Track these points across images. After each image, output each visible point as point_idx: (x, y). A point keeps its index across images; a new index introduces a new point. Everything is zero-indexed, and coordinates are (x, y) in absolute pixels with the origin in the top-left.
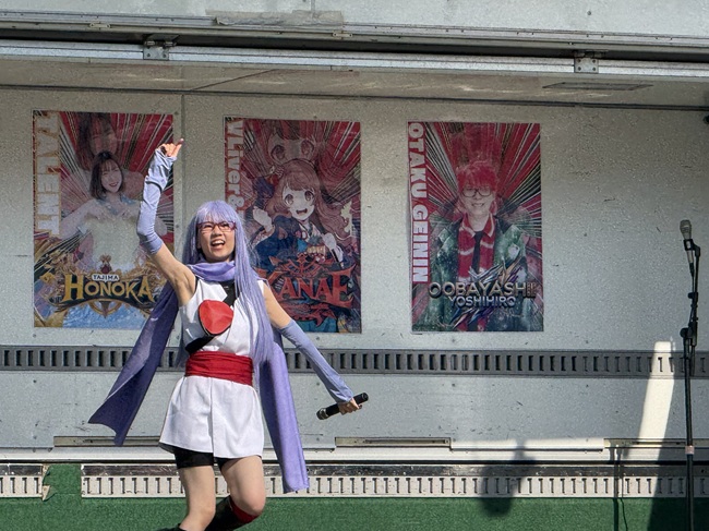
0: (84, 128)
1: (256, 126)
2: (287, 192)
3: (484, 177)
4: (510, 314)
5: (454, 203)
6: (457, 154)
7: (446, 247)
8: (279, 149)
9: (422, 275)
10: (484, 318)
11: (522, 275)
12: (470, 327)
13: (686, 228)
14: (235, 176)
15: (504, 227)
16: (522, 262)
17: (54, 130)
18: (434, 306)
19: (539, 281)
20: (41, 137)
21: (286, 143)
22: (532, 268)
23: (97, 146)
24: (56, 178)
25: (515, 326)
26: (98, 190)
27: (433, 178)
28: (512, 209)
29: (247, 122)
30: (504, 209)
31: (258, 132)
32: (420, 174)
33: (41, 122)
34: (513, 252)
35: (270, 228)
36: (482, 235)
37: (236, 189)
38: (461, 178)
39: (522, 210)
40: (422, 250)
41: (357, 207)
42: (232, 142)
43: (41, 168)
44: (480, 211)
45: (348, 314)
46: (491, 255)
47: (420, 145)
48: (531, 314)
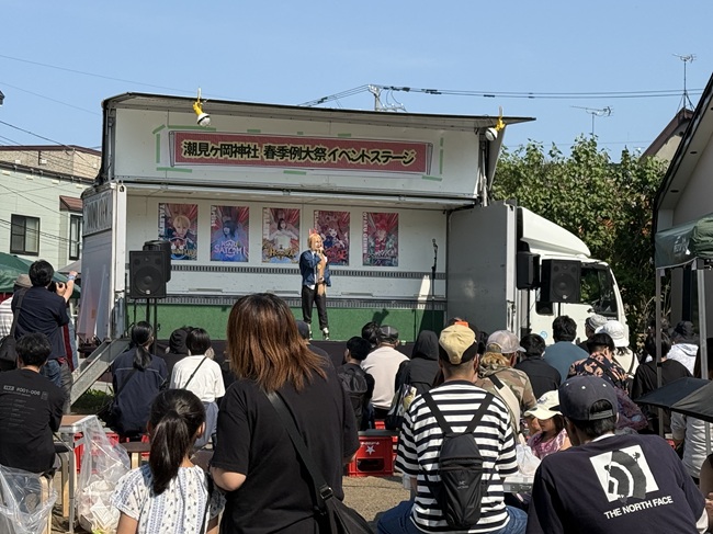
0: (276, 212)
2: (330, 229)
3: (383, 227)
4: (389, 262)
5: (374, 234)
6: (376, 221)
7: (372, 245)
8: (328, 218)
9: (365, 251)
10: (382, 262)
11: (393, 252)
12: (378, 265)
13: (434, 241)
14: (316, 225)
15: (388, 240)
16: (393, 249)
17: (269, 213)
18: (369, 259)
19: (397, 254)
20: (265, 214)
21: (330, 217)
23: (280, 217)
24: (269, 224)
25: (390, 265)
26: (279, 228)
27: (369, 227)
29: (320, 211)
30: (389, 234)
31: (323, 214)
32: (366, 225)
33: (265, 210)
34: (391, 246)
36: (382, 241)
37: (317, 228)
38: (377, 227)
39: (393, 235)
41: (349, 234)
42: (316, 216)
43: (265, 222)
44: (382, 235)
45: (346, 261)
46: (384, 247)
47: (366, 218)
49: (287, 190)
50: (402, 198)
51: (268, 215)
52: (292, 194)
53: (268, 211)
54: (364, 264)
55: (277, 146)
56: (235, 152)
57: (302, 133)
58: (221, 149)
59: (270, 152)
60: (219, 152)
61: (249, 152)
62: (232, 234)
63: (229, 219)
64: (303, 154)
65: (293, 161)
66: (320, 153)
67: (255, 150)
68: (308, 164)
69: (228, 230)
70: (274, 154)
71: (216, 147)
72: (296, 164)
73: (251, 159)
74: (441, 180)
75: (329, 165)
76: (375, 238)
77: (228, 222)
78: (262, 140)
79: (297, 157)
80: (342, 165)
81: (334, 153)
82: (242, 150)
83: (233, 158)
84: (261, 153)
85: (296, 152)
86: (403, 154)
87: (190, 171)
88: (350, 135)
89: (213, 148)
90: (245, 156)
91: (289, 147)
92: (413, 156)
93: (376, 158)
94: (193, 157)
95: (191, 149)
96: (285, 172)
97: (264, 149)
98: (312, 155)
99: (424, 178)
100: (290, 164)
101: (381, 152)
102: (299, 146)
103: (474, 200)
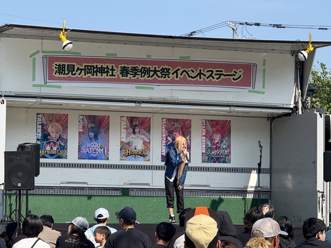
0: (131, 120)
2: (175, 133)
3: (218, 131)
4: (223, 160)
5: (211, 137)
6: (212, 126)
7: (209, 146)
8: (174, 125)
9: (204, 151)
10: (218, 160)
11: (226, 151)
12: (215, 162)
13: (259, 142)
14: (164, 130)
15: (222, 141)
16: (226, 149)
17: (125, 120)
18: (207, 158)
19: (230, 153)
20: (122, 121)
21: (175, 124)
22: (228, 150)
23: (134, 124)
24: (125, 130)
25: (224, 162)
26: (134, 132)
28: (224, 138)
30: (223, 137)
31: (169, 121)
32: (204, 130)
33: (122, 118)
34: (224, 147)
35: (171, 141)
36: (218, 143)
37: (164, 133)
38: (213, 131)
39: (226, 138)
40: (204, 146)
41: (190, 137)
42: (163, 123)
43: (122, 128)
44: (217, 138)
46: (219, 147)
47: (204, 124)
48: (228, 160)
49: (139, 102)
50: (232, 108)
51: (125, 123)
52: (143, 105)
53: (125, 119)
55: (130, 66)
56: (96, 72)
57: (150, 56)
58: (85, 70)
59: (124, 71)
60: (83, 72)
61: (107, 72)
62: (96, 137)
63: (93, 125)
64: (152, 73)
65: (143, 78)
66: (165, 72)
67: (113, 70)
68: (155, 81)
69: (93, 134)
70: (128, 73)
71: (80, 67)
72: (145, 81)
73: (109, 77)
74: (264, 93)
75: (173, 82)
76: (212, 140)
77: (92, 128)
78: (118, 62)
79: (146, 76)
80: (183, 82)
81: (176, 72)
82: (102, 70)
83: (95, 76)
84: (117, 72)
85: (145, 71)
86: (233, 73)
87: (60, 87)
88: (189, 57)
89: (78, 69)
90: (104, 75)
91: (140, 68)
92: (241, 74)
93: (211, 75)
94: (62, 76)
95: (61, 69)
96: (137, 88)
97: (120, 69)
98: (159, 74)
99: (249, 91)
100: (141, 81)
101: (214, 71)
102: (148, 67)
103: (291, 109)
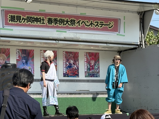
1: (67, 52)
3: (93, 59)
4: (96, 75)
5: (90, 62)
6: (90, 56)
7: (89, 67)
9: (86, 71)
10: (93, 75)
11: (97, 70)
12: (92, 77)
14: (64, 58)
15: (95, 65)
17: (43, 52)
18: (87, 74)
19: (99, 71)
20: (41, 53)
22: (98, 70)
24: (43, 58)
25: (97, 77)
27: (87, 59)
28: (96, 63)
29: (66, 52)
32: (86, 58)
33: (41, 51)
35: (68, 65)
37: (64, 60)
38: (90, 59)
39: (97, 63)
40: (86, 67)
42: (64, 54)
43: (41, 57)
45: (78, 75)
48: (98, 75)
49: (58, 40)
52: (60, 42)
54: (86, 77)
55: (53, 18)
56: (34, 21)
57: (64, 12)
58: (27, 19)
59: (50, 21)
60: (26, 20)
61: (40, 21)
62: (26, 62)
63: (25, 55)
64: (65, 23)
65: (60, 26)
66: (73, 22)
67: (43, 20)
68: (67, 28)
69: (25, 61)
70: (52, 22)
71: (24, 18)
72: (62, 27)
73: (41, 24)
74: (124, 36)
75: (77, 28)
76: (90, 63)
77: (24, 57)
78: (46, 15)
79: (62, 24)
80: (83, 28)
81: (79, 22)
82: (37, 20)
83: (33, 24)
84: (46, 21)
85: (62, 21)
86: (109, 24)
87: (12, 30)
88: (85, 14)
89: (23, 19)
90: (39, 23)
91: (59, 19)
92: (113, 24)
93: (97, 25)
94: (13, 23)
95: (13, 19)
96: (57, 31)
97: (47, 19)
98: (69, 23)
99: (117, 35)
100: (59, 27)
101: (99, 22)
102: (63, 19)
103: (138, 45)
